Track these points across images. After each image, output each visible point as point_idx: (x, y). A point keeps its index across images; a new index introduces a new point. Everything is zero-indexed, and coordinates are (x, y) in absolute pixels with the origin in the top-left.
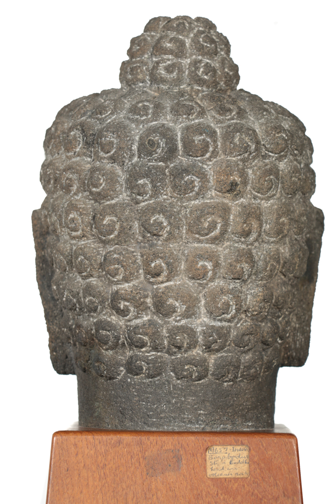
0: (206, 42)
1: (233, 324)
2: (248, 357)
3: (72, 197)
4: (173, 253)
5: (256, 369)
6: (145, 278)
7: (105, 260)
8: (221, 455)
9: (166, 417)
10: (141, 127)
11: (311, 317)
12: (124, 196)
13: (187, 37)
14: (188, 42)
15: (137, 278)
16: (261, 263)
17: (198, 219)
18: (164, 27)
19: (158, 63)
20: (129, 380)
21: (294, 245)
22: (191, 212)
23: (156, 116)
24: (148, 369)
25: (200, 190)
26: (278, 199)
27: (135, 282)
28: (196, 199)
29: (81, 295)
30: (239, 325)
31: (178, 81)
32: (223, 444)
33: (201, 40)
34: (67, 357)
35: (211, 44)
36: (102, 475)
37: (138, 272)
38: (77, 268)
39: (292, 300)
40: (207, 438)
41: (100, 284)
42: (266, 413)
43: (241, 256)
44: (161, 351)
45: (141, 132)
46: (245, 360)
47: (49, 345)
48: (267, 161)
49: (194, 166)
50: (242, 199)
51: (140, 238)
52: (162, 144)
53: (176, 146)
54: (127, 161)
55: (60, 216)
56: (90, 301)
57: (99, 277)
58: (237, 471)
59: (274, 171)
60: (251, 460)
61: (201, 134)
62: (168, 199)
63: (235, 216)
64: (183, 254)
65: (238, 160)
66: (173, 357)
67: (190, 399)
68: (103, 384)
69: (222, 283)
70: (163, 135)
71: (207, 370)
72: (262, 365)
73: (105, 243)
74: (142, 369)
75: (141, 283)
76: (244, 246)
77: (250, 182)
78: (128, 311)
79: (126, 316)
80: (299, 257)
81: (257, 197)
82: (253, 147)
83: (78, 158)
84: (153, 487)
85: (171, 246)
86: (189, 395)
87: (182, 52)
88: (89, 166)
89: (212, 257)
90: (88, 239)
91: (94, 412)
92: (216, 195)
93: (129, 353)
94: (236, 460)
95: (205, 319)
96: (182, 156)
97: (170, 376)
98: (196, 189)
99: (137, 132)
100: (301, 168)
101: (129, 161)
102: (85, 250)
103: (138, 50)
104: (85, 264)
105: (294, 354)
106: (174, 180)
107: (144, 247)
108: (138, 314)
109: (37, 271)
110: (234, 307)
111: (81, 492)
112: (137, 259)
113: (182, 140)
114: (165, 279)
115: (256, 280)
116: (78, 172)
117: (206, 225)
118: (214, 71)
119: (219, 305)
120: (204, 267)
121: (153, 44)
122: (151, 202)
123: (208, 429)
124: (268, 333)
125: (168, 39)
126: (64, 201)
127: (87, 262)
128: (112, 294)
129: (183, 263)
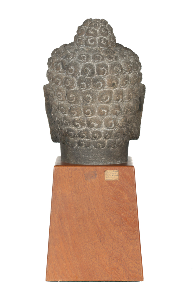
0: (104, 31)
1: (113, 130)
2: (119, 140)
3: (59, 86)
4: (93, 107)
5: (121, 143)
6: (84, 115)
7: (70, 109)
8: (109, 173)
9: (91, 160)
10: (82, 64)
11: (140, 123)
12: (77, 88)
13: (98, 29)
14: (98, 31)
15: (81, 115)
16: (123, 109)
17: (102, 96)
18: (89, 25)
19: (88, 39)
20: (79, 148)
21: (134, 101)
22: (99, 94)
23: (87, 60)
24: (85, 145)
25: (102, 86)
26: (129, 87)
27: (81, 116)
28: (101, 89)
29: (62, 119)
30: (115, 130)
31: (95, 45)
32: (110, 169)
33: (102, 30)
34: (57, 137)
35: (106, 32)
36: (71, 180)
37: (81, 113)
38: (61, 110)
39: (134, 119)
40: (105, 168)
41: (69, 116)
42: (125, 157)
43: (116, 108)
44: (90, 139)
45: (82, 66)
46: (117, 140)
47: (50, 133)
48: (125, 75)
49: (100, 78)
50: (117, 88)
51: (82, 102)
52: (90, 71)
53: (94, 71)
54: (78, 76)
55: (55, 92)
56: (65, 122)
57: (68, 114)
58: (115, 178)
59: (127, 78)
60: (119, 175)
61: (103, 67)
62: (92, 89)
63: (114, 94)
64: (97, 107)
65: (115, 75)
66: (93, 141)
67: (99, 154)
68: (70, 148)
69: (110, 116)
70: (90, 68)
71: (105, 145)
72: (123, 142)
73: (70, 103)
74: (83, 145)
75: (83, 116)
76: (117, 104)
77: (119, 82)
78: (78, 126)
79: (78, 127)
80: (136, 105)
81: (122, 87)
82: (120, 71)
83: (61, 73)
84: (87, 183)
85: (93, 105)
86: (99, 153)
87: (96, 35)
88: (64, 76)
89: (106, 108)
90: (64, 101)
91: (67, 157)
92: (108, 88)
93: (79, 139)
94: (114, 175)
95: (104, 128)
96: (96, 75)
97: (92, 147)
98: (101, 86)
99: (81, 66)
100: (137, 75)
101: (79, 76)
102: (64, 105)
103: (81, 33)
104: (63, 110)
105: (135, 136)
106: (94, 83)
107: (84, 105)
108: (82, 127)
109: (46, 107)
110: (114, 124)
111: (64, 185)
112: (81, 109)
113: (96, 69)
114: (91, 116)
115: (121, 115)
116: (61, 78)
117: (104, 98)
118: (107, 41)
119: (109, 124)
120: (104, 112)
121: (86, 31)
122: (86, 90)
123: (105, 164)
124: (125, 131)
125: (91, 30)
126: (56, 87)
127: (64, 109)
128: (73, 120)
129: (97, 110)
